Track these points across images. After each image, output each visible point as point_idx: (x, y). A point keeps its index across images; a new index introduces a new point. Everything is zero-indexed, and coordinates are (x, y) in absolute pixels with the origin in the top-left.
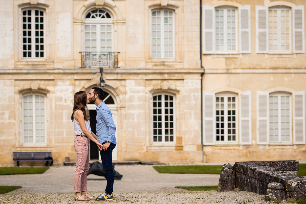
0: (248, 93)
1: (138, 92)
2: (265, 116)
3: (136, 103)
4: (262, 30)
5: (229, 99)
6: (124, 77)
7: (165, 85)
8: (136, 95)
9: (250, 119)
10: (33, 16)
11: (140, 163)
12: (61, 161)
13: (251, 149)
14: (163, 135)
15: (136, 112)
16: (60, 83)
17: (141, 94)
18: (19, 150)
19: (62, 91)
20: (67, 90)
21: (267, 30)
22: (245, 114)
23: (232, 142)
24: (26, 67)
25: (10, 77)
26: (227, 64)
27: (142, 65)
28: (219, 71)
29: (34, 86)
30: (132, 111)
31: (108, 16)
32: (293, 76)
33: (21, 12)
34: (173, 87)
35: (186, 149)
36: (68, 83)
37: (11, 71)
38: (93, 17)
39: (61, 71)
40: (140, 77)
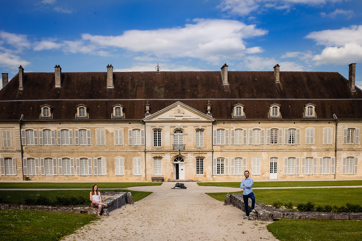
0: (228, 158)
1: (192, 158)
2: (234, 166)
3: (191, 161)
4: (233, 137)
5: (222, 160)
6: (187, 153)
7: (201, 155)
8: (191, 159)
9: (228, 166)
10: (157, 133)
11: (192, 181)
12: (167, 180)
13: (229, 176)
14: (200, 172)
15: (191, 164)
16: (166, 155)
17: (193, 158)
18: (153, 176)
19: (167, 157)
21: (234, 137)
22: (227, 165)
23: (222, 174)
24: (155, 149)
25: (150, 153)
26: (221, 149)
27: (193, 149)
28: (218, 151)
29: (158, 156)
30: (190, 164)
31: (182, 133)
32: (243, 152)
33: (153, 131)
34: (203, 156)
35: (207, 176)
36: (169, 154)
37: (150, 151)
38: (177, 133)
39: (167, 151)
40: (192, 152)
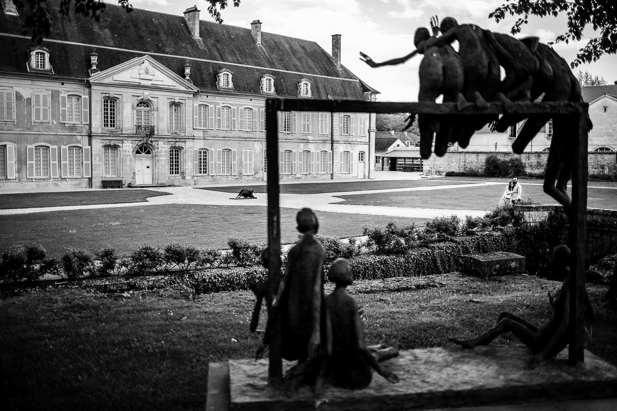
0: (213, 149)
1: (164, 148)
3: (163, 154)
4: (219, 118)
5: (204, 152)
6: (158, 140)
7: (177, 145)
9: (214, 162)
10: (109, 104)
12: (126, 185)
13: (214, 178)
14: (174, 171)
15: (163, 158)
16: (125, 142)
17: (166, 149)
18: (104, 179)
19: (127, 146)
20: (129, 146)
21: (221, 118)
22: (212, 161)
23: (205, 174)
24: (107, 132)
25: (99, 138)
26: (203, 135)
27: (166, 133)
28: (201, 138)
29: (112, 143)
31: (148, 106)
32: (232, 141)
33: (103, 100)
34: (181, 146)
35: (187, 178)
36: (129, 142)
37: (100, 135)
38: (140, 106)
39: (127, 135)
40: (165, 140)
